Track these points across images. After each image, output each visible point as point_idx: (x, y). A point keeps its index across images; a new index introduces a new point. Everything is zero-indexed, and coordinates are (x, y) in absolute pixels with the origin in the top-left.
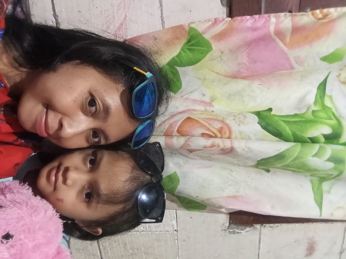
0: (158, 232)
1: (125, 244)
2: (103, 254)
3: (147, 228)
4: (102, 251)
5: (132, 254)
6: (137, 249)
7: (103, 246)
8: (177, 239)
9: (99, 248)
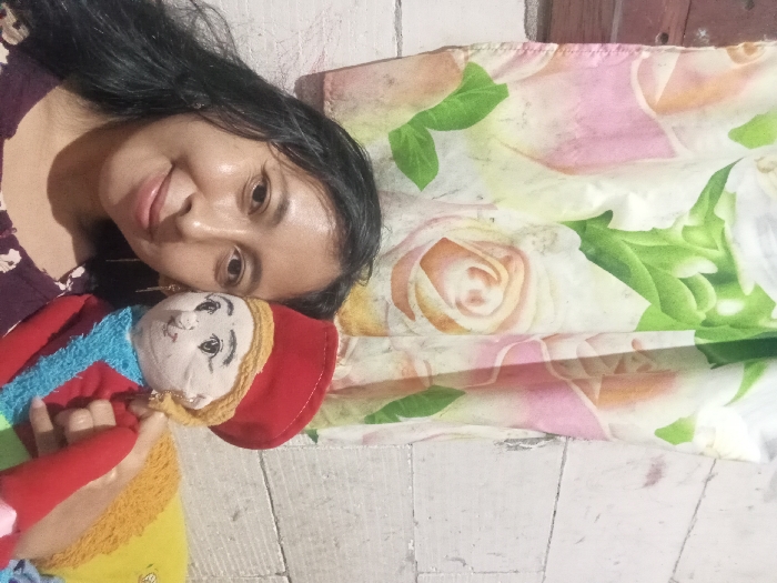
8: (411, 459)
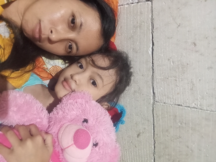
0: (209, 112)
1: (176, 116)
2: (155, 121)
3: (199, 105)
4: (155, 118)
5: (179, 127)
6: (185, 124)
7: (156, 114)
9: (153, 115)
